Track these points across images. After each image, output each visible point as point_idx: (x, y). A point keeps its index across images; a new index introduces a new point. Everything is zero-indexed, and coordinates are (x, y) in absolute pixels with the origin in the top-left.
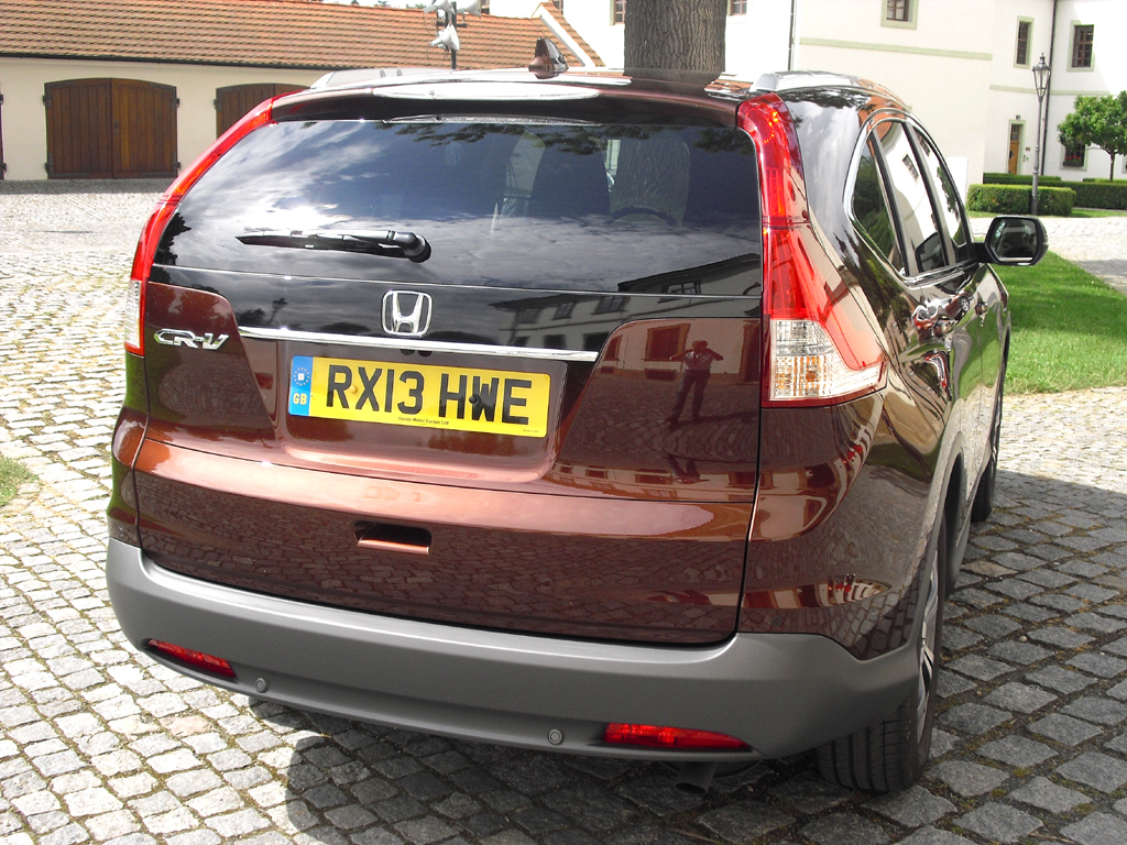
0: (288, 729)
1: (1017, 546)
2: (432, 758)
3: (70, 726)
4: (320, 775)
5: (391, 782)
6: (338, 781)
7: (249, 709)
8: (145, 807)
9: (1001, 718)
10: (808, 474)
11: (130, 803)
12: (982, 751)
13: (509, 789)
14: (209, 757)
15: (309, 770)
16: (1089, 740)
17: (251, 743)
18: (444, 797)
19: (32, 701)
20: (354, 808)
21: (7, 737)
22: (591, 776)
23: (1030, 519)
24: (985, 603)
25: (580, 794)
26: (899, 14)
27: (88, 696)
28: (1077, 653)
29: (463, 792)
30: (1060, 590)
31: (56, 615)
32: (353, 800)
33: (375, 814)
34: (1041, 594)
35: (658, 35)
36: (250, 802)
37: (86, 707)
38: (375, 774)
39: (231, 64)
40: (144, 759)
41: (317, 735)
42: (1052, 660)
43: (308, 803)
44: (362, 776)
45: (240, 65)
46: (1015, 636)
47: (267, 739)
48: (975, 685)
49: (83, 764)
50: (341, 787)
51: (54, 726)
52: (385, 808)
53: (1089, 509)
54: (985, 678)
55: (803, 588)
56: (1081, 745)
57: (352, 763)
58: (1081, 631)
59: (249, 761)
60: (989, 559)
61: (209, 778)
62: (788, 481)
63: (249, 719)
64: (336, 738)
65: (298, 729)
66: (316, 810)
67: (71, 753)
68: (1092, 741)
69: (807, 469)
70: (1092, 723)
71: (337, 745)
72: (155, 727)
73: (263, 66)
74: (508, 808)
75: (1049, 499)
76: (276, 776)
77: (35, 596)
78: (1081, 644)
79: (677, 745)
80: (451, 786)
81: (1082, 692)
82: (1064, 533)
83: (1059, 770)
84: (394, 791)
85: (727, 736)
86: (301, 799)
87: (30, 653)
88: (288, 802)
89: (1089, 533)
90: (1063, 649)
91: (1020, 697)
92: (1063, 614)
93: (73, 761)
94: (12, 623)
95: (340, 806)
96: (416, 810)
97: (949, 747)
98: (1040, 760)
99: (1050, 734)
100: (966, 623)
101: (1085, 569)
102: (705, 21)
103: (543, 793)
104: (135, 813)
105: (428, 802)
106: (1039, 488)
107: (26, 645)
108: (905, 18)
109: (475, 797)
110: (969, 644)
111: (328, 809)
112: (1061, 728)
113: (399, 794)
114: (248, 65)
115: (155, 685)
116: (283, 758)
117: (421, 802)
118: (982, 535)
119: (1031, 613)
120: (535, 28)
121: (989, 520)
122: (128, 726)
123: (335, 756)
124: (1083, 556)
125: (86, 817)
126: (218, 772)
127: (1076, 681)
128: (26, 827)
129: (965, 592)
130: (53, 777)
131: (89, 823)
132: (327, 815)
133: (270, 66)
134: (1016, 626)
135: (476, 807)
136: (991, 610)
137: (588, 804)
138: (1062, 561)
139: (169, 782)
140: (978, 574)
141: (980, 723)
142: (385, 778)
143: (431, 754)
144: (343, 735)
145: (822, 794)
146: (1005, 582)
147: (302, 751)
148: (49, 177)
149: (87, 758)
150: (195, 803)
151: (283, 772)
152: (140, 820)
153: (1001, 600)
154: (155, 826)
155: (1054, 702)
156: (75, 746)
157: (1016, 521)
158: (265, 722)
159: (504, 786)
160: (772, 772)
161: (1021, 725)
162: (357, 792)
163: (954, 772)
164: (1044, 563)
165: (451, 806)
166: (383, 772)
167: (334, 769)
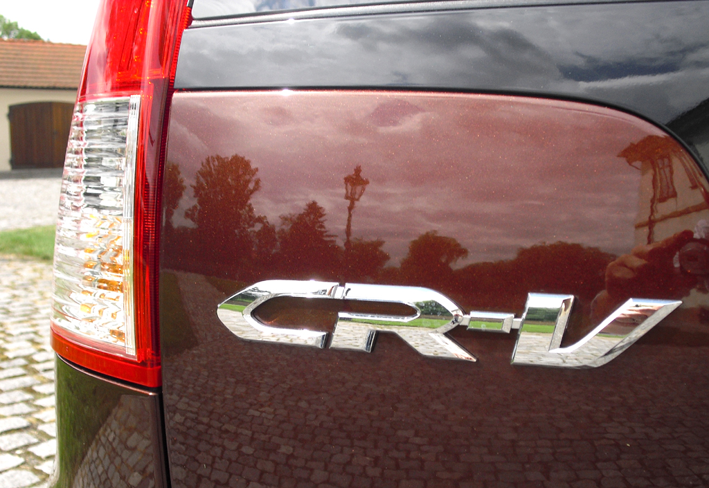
39: (19, 88)
45: (25, 88)
73: (42, 88)
114: (31, 88)
133: (48, 88)
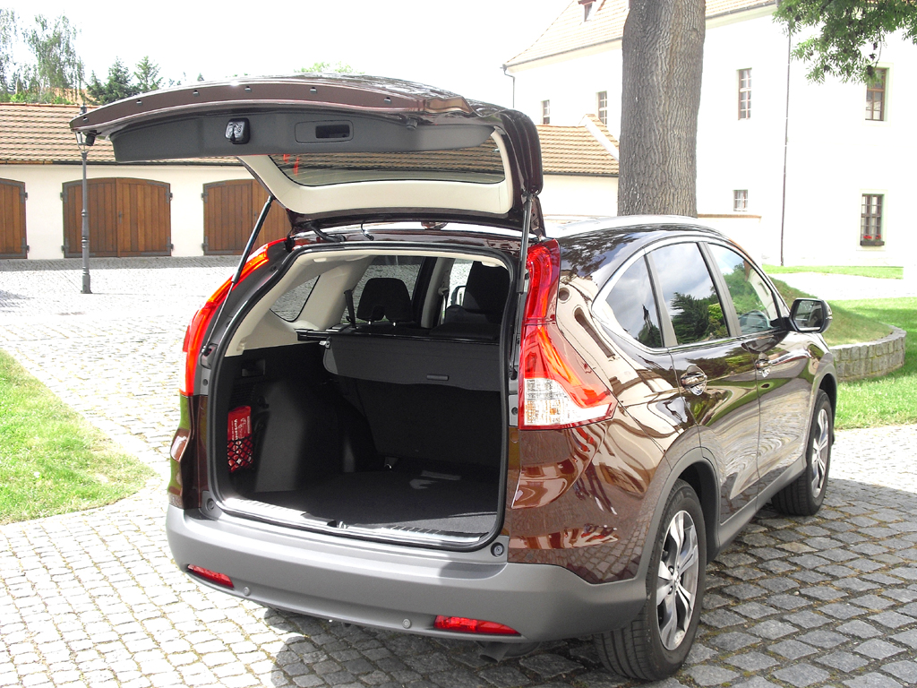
0: (285, 632)
1: (829, 533)
2: (368, 651)
3: (151, 626)
4: (297, 658)
5: (339, 663)
6: (306, 661)
7: (263, 620)
8: (185, 671)
9: (752, 641)
10: (560, 467)
11: (178, 669)
12: (728, 660)
13: (412, 670)
14: (231, 646)
15: (290, 655)
16: (805, 657)
17: (258, 639)
18: (369, 673)
19: (132, 611)
20: (312, 676)
21: (112, 630)
22: (466, 665)
23: (850, 515)
24: (781, 570)
25: (454, 675)
26: (877, 115)
27: (166, 609)
28: (829, 602)
29: (381, 670)
30: (842, 564)
31: (155, 562)
32: (312, 672)
33: (323, 680)
34: (827, 565)
35: (643, 149)
36: (250, 671)
37: (164, 615)
38: (330, 658)
40: (192, 645)
41: (301, 635)
42: (810, 607)
43: (285, 672)
44: (322, 660)
46: (791, 591)
47: (271, 636)
48: (746, 621)
49: (156, 646)
50: (308, 665)
51: (142, 625)
52: (331, 678)
53: (901, 509)
54: (754, 617)
55: (552, 535)
56: (799, 659)
57: (318, 653)
58: (840, 590)
59: (255, 648)
60: (802, 541)
61: (229, 656)
62: (550, 471)
63: (263, 625)
64: (312, 638)
65: (290, 632)
66: (288, 676)
67: (150, 639)
68: (808, 657)
69: (558, 464)
70: (813, 646)
71: (312, 642)
72: (203, 628)
74: (406, 680)
75: (874, 502)
76: (269, 657)
77: (143, 550)
78: (835, 598)
79: (479, 629)
80: (375, 666)
81: (819, 628)
82: (870, 524)
83: (773, 673)
84: (339, 668)
85: (503, 626)
86: (281, 670)
87: (135, 584)
88: (273, 671)
89: (890, 525)
90: (821, 601)
91: (774, 629)
92: (835, 578)
93: (150, 644)
94: (127, 565)
95: (304, 674)
96: (350, 678)
97: (708, 657)
98: (764, 667)
99: (780, 652)
100: (760, 582)
101: (870, 549)
102: (679, 138)
103: (432, 674)
104: (180, 674)
105: (358, 675)
106: (871, 495)
107: (134, 578)
108: (881, 119)
109: (388, 673)
110: (755, 596)
111: (296, 676)
112: (790, 649)
113: (342, 670)
115: (208, 604)
116: (276, 649)
117: (353, 675)
118: (806, 525)
119: (811, 577)
120: (581, 134)
121: (817, 515)
122: (186, 628)
123: (308, 647)
124: (874, 540)
125: (150, 674)
126: (235, 654)
127: (818, 619)
128: (116, 678)
129: (771, 562)
130: (135, 652)
131: (152, 677)
132: (294, 679)
134: (796, 585)
135: (387, 679)
136: (784, 575)
137: (458, 681)
138: (856, 544)
139: (204, 658)
140: (788, 551)
141: (736, 644)
142: (335, 661)
143: (368, 649)
144: (317, 637)
145: (608, 680)
146: (805, 556)
147: (289, 645)
148: (205, 254)
149: (158, 644)
150: (216, 670)
151: (275, 656)
152: (182, 677)
153: (794, 568)
154: (189, 681)
155: (795, 633)
156: (153, 636)
157: (839, 515)
158: (271, 627)
159: (409, 668)
160: (582, 667)
161: (764, 647)
162: (316, 668)
163: (701, 672)
164: (842, 545)
165: (371, 677)
166: (335, 657)
167: (306, 655)
